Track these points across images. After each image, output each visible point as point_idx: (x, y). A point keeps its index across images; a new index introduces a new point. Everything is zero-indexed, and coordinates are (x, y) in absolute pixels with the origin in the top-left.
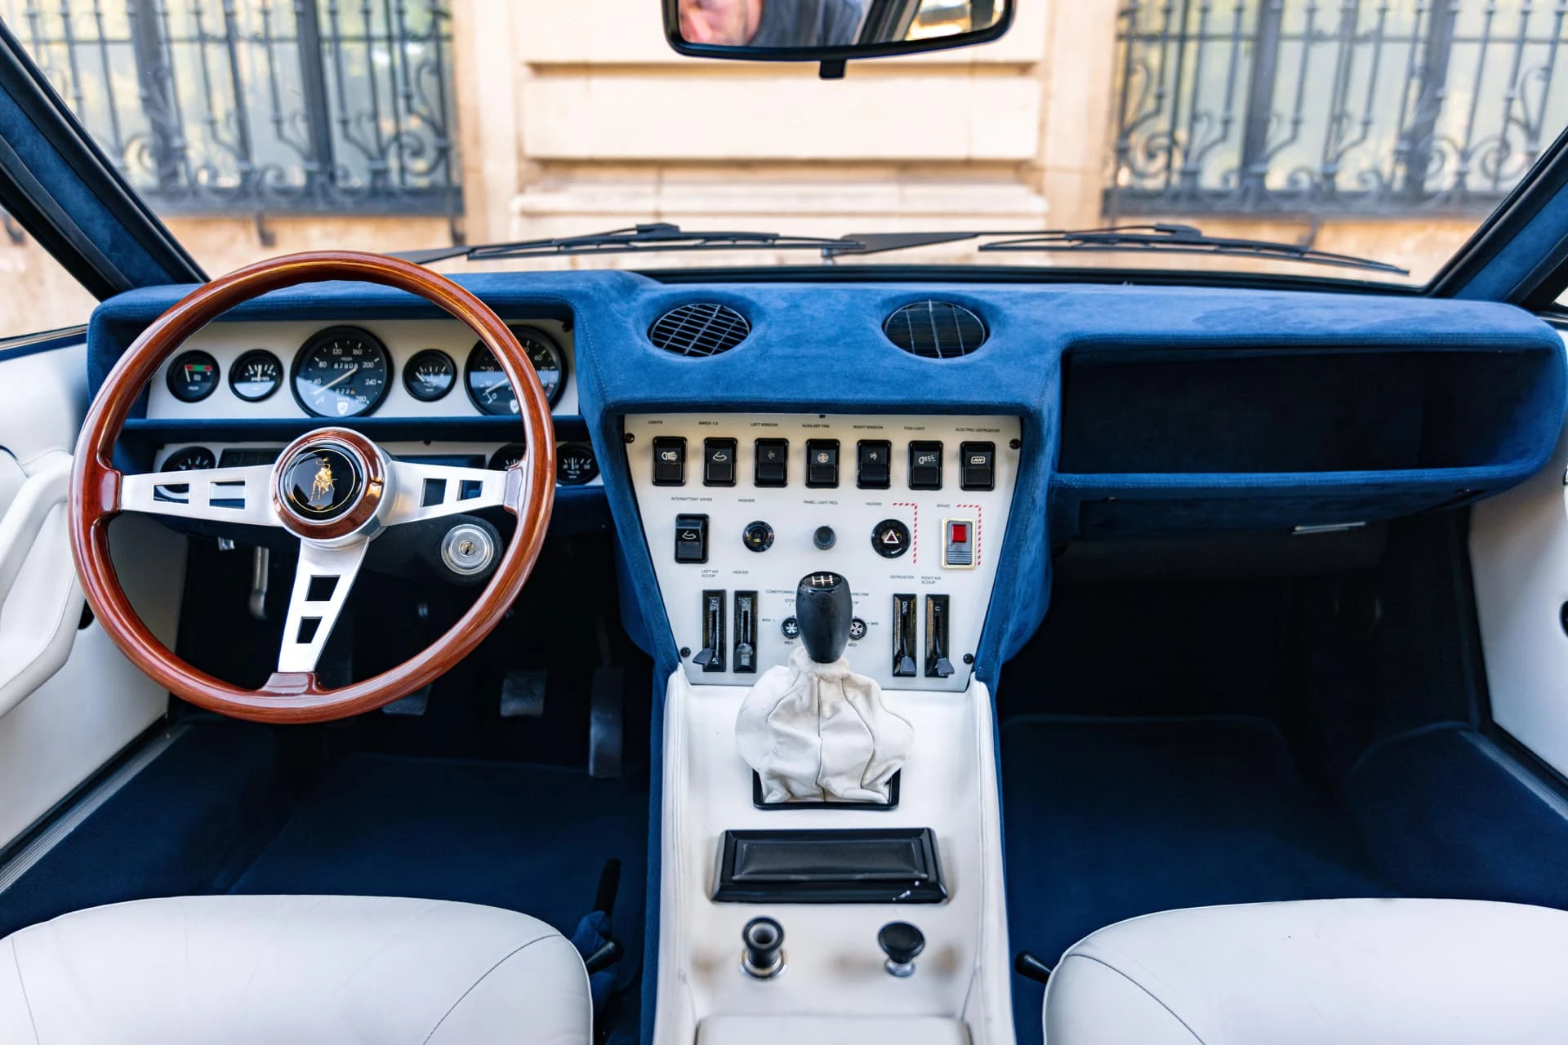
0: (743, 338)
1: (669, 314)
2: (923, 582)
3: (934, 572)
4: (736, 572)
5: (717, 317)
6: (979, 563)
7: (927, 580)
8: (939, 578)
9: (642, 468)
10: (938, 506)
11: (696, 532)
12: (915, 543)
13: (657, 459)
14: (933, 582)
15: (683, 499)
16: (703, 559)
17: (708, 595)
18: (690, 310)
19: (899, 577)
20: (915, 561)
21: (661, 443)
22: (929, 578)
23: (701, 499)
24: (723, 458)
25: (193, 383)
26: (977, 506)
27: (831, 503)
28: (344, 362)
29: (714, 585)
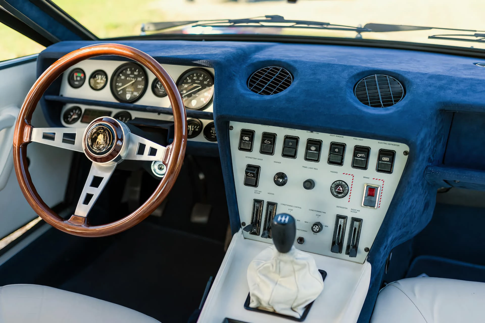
0: (288, 86)
1: (259, 70)
2: (351, 211)
3: (357, 207)
4: (269, 193)
5: (280, 74)
6: (379, 207)
7: (353, 211)
8: (359, 211)
9: (234, 142)
10: (364, 177)
11: (253, 174)
12: (350, 193)
13: (241, 139)
14: (356, 212)
15: (251, 158)
16: (255, 185)
17: (256, 201)
18: (268, 69)
19: (341, 207)
20: (349, 201)
21: (244, 132)
22: (354, 210)
23: (258, 159)
24: (269, 142)
25: (77, 81)
26: (382, 180)
27: (315, 169)
28: (131, 77)
29: (259, 197)
